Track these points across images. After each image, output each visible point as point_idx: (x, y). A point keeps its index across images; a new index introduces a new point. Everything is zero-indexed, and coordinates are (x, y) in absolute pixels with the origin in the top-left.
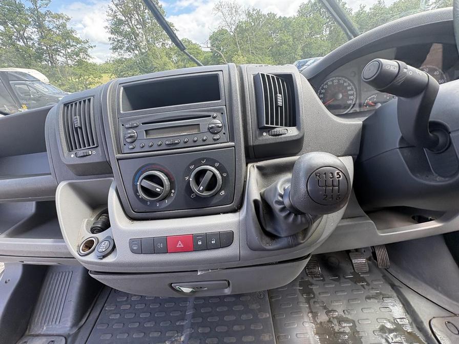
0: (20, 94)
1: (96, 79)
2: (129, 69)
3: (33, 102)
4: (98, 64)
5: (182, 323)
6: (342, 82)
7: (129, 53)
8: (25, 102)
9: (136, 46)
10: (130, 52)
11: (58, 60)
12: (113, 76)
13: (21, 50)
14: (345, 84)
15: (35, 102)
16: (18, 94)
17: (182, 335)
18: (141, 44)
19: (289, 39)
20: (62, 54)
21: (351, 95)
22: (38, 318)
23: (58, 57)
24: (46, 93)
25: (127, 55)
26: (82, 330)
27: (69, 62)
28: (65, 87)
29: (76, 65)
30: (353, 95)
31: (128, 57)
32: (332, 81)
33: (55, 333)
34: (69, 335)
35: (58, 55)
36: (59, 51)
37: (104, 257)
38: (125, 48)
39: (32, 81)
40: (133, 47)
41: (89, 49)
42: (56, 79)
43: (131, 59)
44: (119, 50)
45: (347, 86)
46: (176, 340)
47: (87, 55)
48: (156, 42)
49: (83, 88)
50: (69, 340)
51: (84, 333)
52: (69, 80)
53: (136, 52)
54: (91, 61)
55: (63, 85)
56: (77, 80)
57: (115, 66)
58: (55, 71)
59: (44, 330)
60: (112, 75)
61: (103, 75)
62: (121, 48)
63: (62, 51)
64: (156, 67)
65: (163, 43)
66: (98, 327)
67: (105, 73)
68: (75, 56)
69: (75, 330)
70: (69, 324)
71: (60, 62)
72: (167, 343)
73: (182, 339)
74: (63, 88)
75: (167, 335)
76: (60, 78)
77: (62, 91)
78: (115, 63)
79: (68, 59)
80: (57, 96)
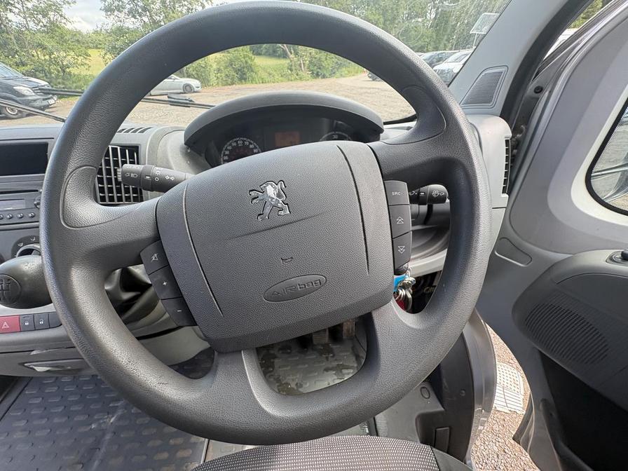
1: (80, 58)
4: (84, 32)
5: (116, 405)
6: (247, 143)
7: (133, 19)
9: (145, 9)
10: (135, 18)
11: (10, 21)
12: (108, 56)
14: (251, 146)
17: (113, 416)
18: (152, 6)
19: (378, 19)
23: (10, 16)
25: (131, 23)
27: (31, 25)
28: (26, 68)
29: (44, 31)
31: (131, 27)
32: (237, 142)
35: (11, 10)
36: (12, 4)
38: (126, 10)
40: (140, 10)
41: (64, 6)
42: (8, 52)
43: (136, 30)
44: (116, 13)
46: (105, 422)
47: (61, 16)
48: (177, 6)
49: (59, 72)
52: (33, 56)
53: (146, 19)
54: (69, 26)
55: (23, 64)
56: (47, 57)
57: (110, 38)
58: (7, 38)
60: (106, 54)
61: (90, 51)
62: (119, 9)
63: (17, 5)
65: (189, 9)
67: (97, 48)
68: (40, 16)
71: (14, 24)
72: (93, 426)
73: (112, 420)
74: (22, 68)
75: (96, 417)
76: (17, 51)
77: (21, 75)
78: (110, 34)
79: (29, 19)
80: (10, 82)
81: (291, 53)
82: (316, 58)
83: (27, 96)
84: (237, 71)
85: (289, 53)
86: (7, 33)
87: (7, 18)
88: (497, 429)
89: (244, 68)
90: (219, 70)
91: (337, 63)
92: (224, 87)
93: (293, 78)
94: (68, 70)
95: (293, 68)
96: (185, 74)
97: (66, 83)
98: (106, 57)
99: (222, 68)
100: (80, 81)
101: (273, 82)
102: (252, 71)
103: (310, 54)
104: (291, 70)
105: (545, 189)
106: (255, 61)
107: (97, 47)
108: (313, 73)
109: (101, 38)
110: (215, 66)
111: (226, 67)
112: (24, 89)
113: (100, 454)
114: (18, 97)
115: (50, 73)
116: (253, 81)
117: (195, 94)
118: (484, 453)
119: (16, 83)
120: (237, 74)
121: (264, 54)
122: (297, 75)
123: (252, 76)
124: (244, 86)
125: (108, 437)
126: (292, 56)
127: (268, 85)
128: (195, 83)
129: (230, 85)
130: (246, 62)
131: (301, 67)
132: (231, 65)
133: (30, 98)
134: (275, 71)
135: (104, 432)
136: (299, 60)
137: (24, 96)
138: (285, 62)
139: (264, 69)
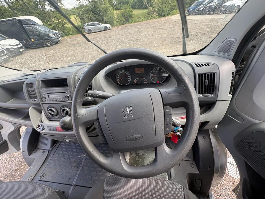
0: (29, 32)
2: (86, 13)
3: (36, 37)
4: (69, 9)
8: (32, 37)
13: (26, 3)
15: (38, 37)
16: (29, 33)
17: (85, 154)
20: (47, 4)
21: (129, 78)
22: (40, 143)
24: (42, 32)
25: (85, 3)
26: (53, 149)
27: (52, 9)
30: (130, 77)
32: (122, 72)
33: (45, 149)
34: (49, 150)
36: (46, 2)
37: (42, 130)
39: (34, 24)
42: (46, 21)
45: (127, 74)
46: (82, 156)
47: (61, 4)
49: (61, 27)
50: (49, 152)
51: (54, 150)
52: (53, 21)
54: (64, 7)
55: (51, 25)
56: (58, 21)
57: (78, 10)
58: (46, 16)
59: (42, 148)
60: (76, 17)
64: (102, 11)
66: (58, 149)
69: (51, 149)
70: (49, 147)
71: (47, 10)
72: (79, 156)
73: (84, 156)
74: (51, 27)
75: (80, 154)
76: (49, 20)
77: (50, 30)
78: (77, 8)
79: (51, 7)
80: (47, 33)
81: (149, 6)
82: (161, 7)
83: (53, 38)
84: (125, 18)
85: (148, 6)
86: (45, 14)
87: (45, 8)
88: (230, 184)
89: (128, 16)
90: (118, 18)
91: (171, 8)
92: (120, 26)
93: (149, 19)
94: (64, 25)
95: (150, 13)
96: (105, 22)
97: (64, 30)
98: (76, 19)
99: (119, 17)
100: (68, 29)
101: (141, 21)
102: (132, 17)
103: (158, 5)
104: (149, 15)
105: (252, 91)
106: (133, 12)
107: (73, 15)
108: (159, 15)
109: (75, 10)
110: (116, 17)
111: (121, 17)
112: (52, 35)
113: (81, 165)
114: (50, 38)
115: (59, 27)
116: (132, 22)
117: (109, 30)
118: (222, 192)
119: (49, 33)
120: (125, 19)
121: (137, 8)
122: (152, 16)
123: (131, 20)
124: (128, 25)
125: (83, 160)
126: (149, 8)
127: (138, 23)
128: (108, 26)
129: (122, 25)
130: (129, 13)
131: (153, 12)
132: (123, 16)
133: (54, 38)
134: (142, 16)
135: (82, 159)
136: (152, 9)
137: (52, 38)
138: (146, 11)
139: (137, 16)
